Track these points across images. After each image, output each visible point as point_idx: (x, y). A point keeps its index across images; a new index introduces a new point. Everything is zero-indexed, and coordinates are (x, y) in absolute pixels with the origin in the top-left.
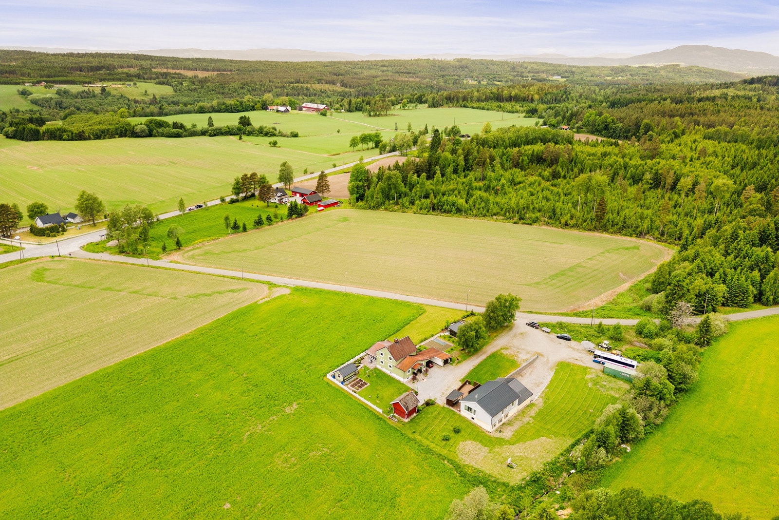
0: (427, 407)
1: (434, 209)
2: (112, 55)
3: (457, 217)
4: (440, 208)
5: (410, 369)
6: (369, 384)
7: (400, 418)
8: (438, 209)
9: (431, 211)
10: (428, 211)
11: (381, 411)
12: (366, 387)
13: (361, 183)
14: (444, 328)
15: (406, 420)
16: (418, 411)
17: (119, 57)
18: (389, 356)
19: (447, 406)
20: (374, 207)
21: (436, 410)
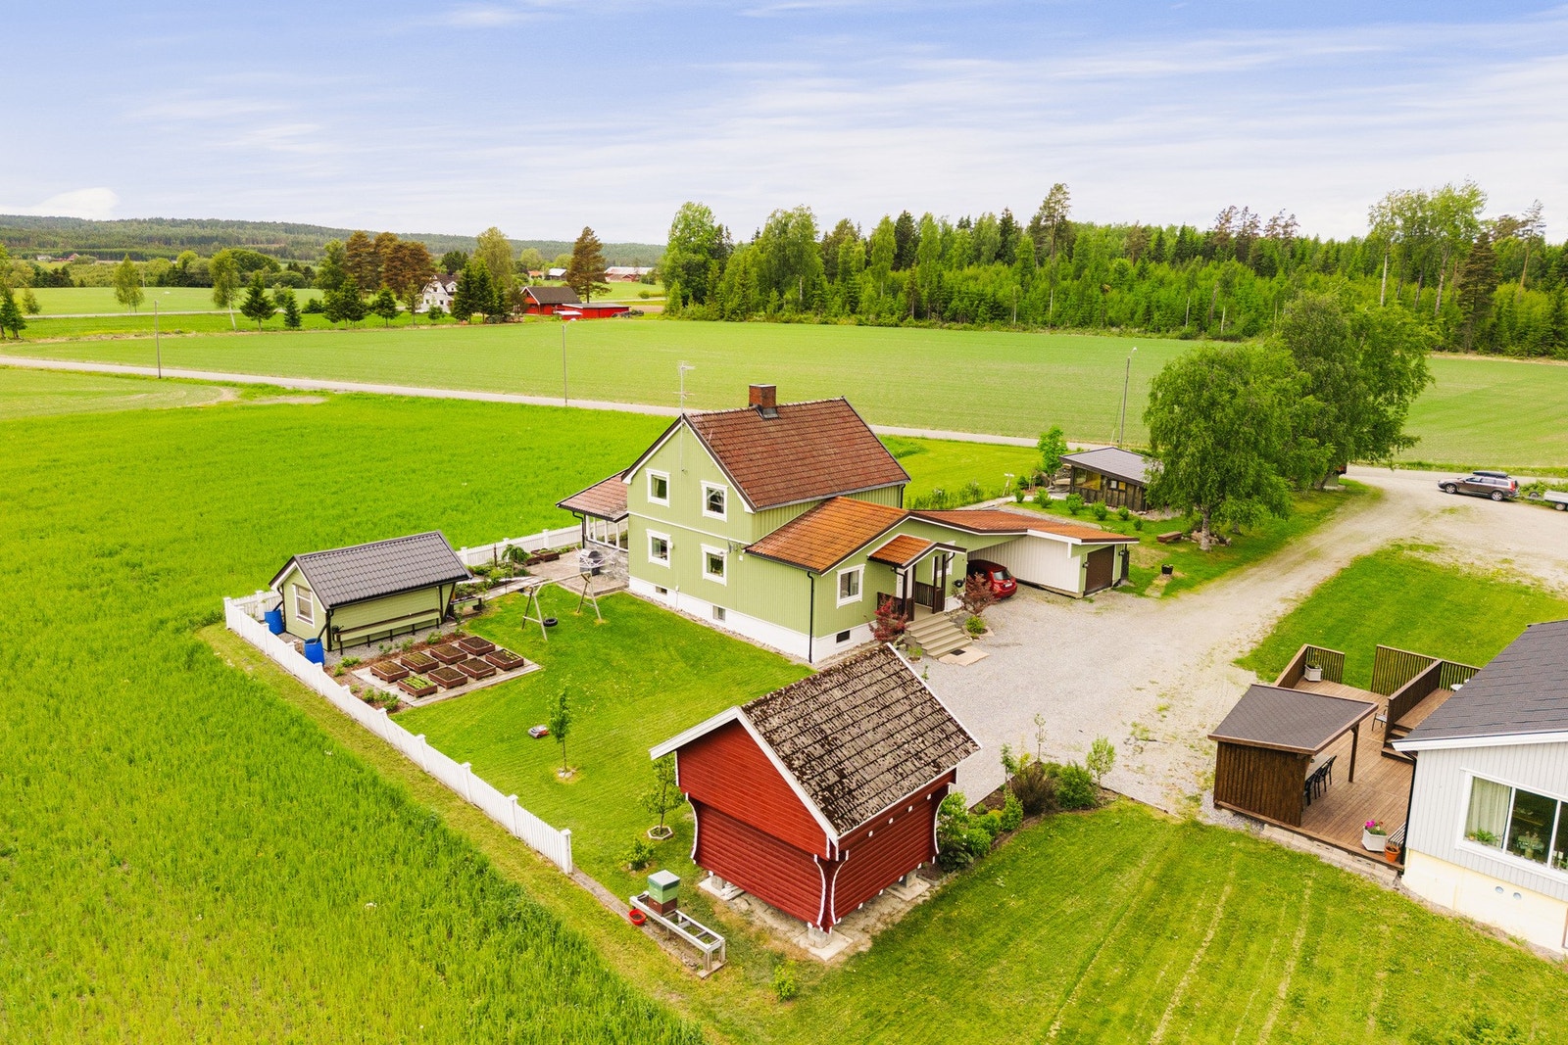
0: (1035, 827)
1: (920, 315)
2: (242, 225)
3: (992, 329)
4: (939, 306)
5: (859, 568)
6: (531, 666)
7: (764, 917)
8: (933, 310)
9: (911, 318)
10: (902, 319)
11: (554, 844)
12: (505, 685)
13: (699, 258)
14: (1029, 477)
15: (829, 948)
16: (949, 859)
17: (254, 228)
18: (705, 485)
19: (1224, 819)
20: (734, 312)
21: (1130, 855)
